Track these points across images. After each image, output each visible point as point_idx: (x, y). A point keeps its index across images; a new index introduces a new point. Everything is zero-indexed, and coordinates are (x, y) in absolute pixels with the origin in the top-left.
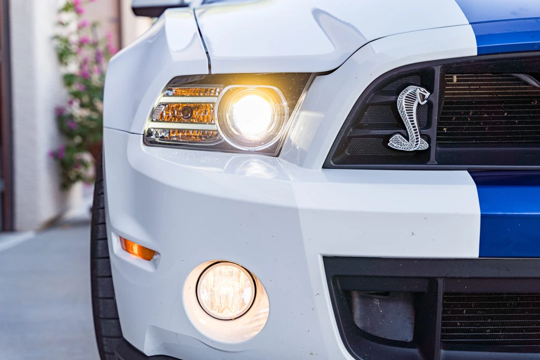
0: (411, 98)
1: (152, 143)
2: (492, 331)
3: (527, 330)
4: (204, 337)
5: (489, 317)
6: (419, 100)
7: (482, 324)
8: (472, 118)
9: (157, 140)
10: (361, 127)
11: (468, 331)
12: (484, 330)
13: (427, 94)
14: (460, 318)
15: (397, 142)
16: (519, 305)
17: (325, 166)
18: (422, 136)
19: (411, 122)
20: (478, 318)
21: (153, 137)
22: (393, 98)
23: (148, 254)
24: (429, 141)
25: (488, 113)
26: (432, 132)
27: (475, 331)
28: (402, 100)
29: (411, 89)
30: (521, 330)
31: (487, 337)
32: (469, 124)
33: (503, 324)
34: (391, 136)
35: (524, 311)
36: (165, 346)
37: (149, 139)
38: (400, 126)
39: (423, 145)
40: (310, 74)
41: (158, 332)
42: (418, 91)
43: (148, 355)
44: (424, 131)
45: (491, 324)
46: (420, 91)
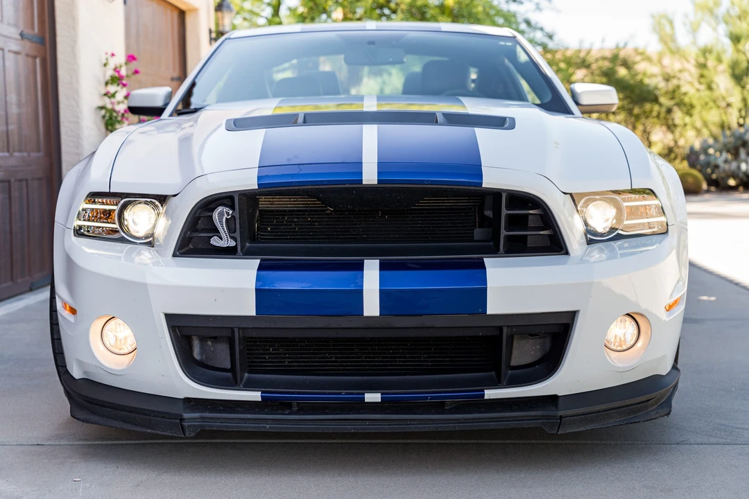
0: (221, 214)
1: (83, 235)
2: (289, 362)
3: (312, 362)
4: (103, 365)
5: (287, 354)
6: (226, 215)
7: (283, 358)
8: (286, 221)
9: (86, 233)
10: (197, 231)
11: (274, 362)
12: (284, 362)
13: (231, 212)
14: (268, 354)
15: (215, 241)
16: (306, 345)
17: (174, 255)
18: (232, 238)
19: (223, 229)
20: (280, 354)
21: (82, 231)
22: (210, 214)
23: (73, 311)
24: (236, 241)
25: (297, 218)
26: (237, 235)
27: (278, 362)
28: (216, 215)
29: (220, 209)
30: (308, 362)
31: (285, 366)
32: (285, 225)
33: (296, 358)
34: (212, 237)
35: (310, 350)
36: (85, 373)
37: (78, 232)
38: (215, 231)
39: (232, 243)
40: (166, 196)
41: (80, 363)
42: (225, 210)
43: (76, 378)
44: (232, 235)
45: (288, 358)
46: (225, 209)
